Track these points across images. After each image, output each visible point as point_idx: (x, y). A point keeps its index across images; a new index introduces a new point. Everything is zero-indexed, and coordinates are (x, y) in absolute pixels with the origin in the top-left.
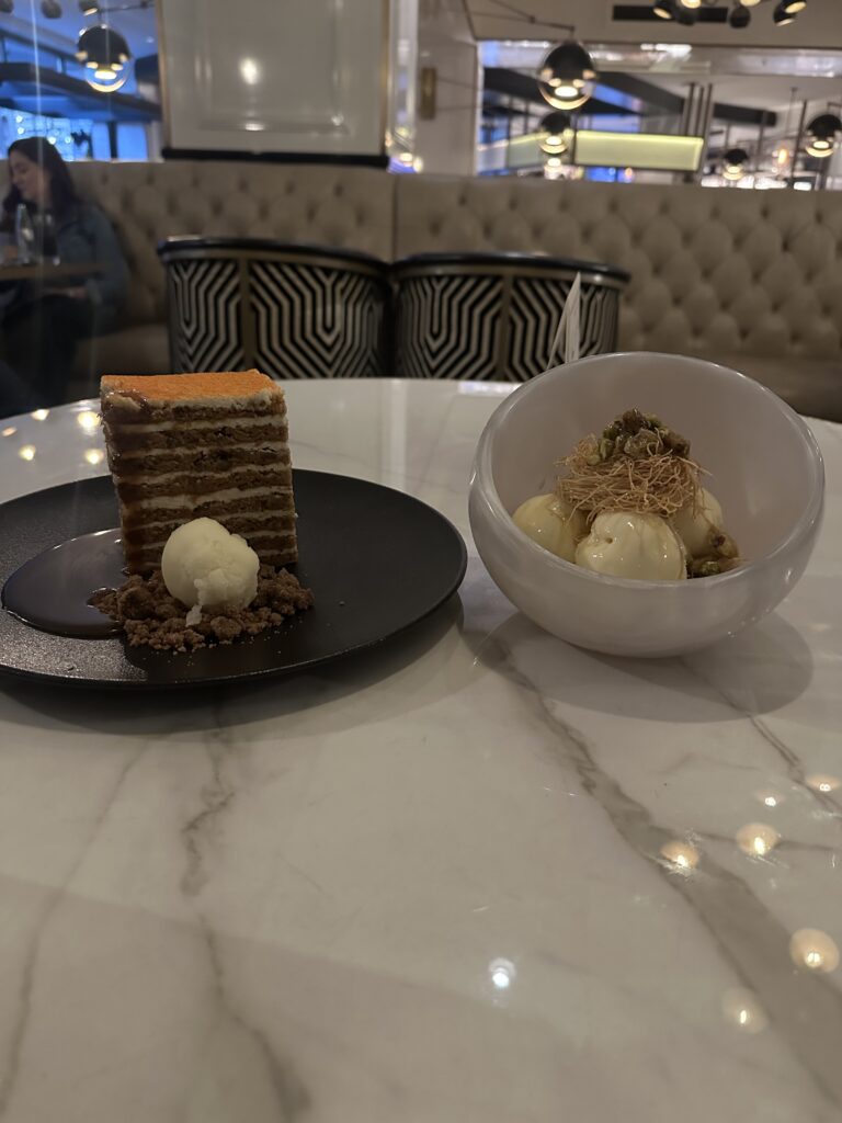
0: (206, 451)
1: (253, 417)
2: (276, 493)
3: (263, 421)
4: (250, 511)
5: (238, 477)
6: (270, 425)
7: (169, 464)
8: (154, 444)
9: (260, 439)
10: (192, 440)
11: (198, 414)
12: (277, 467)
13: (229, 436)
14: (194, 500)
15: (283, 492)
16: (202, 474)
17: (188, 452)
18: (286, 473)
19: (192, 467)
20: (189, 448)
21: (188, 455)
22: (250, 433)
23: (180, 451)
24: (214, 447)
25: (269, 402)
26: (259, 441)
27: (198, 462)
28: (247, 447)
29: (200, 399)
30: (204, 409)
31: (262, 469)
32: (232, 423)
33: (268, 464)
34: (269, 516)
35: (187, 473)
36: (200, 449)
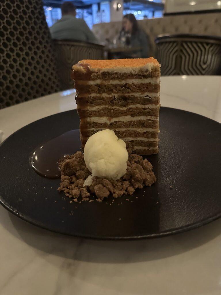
0: (116, 96)
1: (141, 78)
2: (149, 120)
3: (146, 81)
4: (135, 127)
5: (131, 110)
6: (150, 83)
7: (98, 101)
8: (92, 91)
9: (144, 91)
10: (110, 90)
11: (113, 76)
12: (151, 106)
13: (128, 88)
14: (110, 120)
15: (154, 119)
16: (114, 108)
17: (107, 96)
18: (155, 110)
19: (109, 104)
20: (109, 94)
21: (108, 97)
22: (139, 87)
23: (104, 95)
24: (120, 94)
25: (150, 70)
26: (143, 91)
27: (112, 101)
28: (137, 95)
29: (115, 68)
30: (116, 73)
31: (143, 107)
32: (130, 82)
33: (147, 104)
34: (145, 131)
35: (107, 106)
36: (113, 95)
